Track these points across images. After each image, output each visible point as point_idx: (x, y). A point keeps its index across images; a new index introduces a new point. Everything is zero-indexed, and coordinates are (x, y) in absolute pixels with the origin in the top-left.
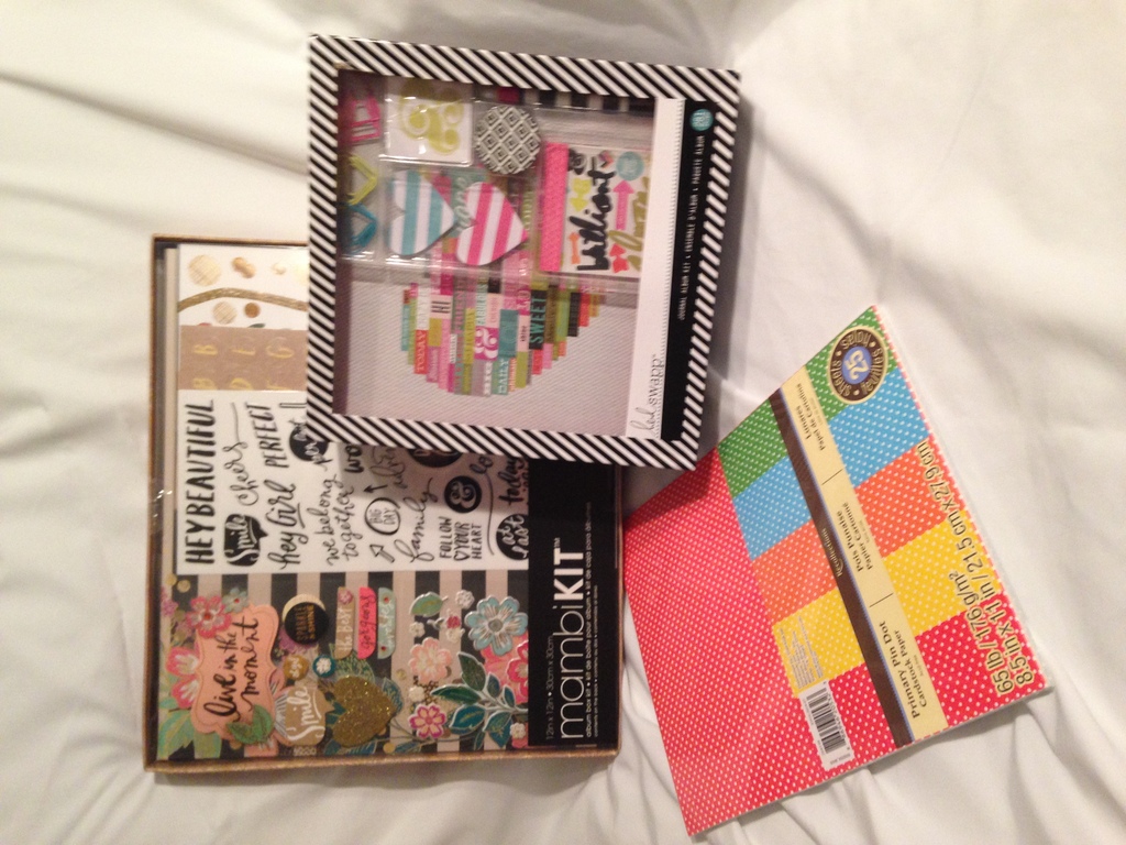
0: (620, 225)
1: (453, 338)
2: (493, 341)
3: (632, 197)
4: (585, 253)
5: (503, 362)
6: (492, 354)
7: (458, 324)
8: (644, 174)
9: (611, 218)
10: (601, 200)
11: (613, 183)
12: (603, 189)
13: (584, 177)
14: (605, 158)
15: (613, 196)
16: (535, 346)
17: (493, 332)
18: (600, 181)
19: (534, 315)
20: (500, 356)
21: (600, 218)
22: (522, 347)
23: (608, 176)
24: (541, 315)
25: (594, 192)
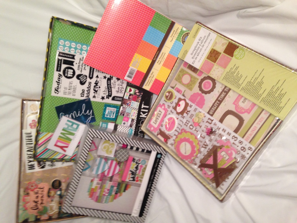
0: (139, 173)
1: (99, 190)
2: (108, 192)
3: (142, 168)
4: (131, 177)
5: (109, 196)
6: (107, 194)
7: (101, 187)
8: (146, 164)
9: (138, 171)
10: (137, 168)
11: (140, 165)
12: (138, 166)
13: (135, 163)
14: (139, 160)
15: (139, 167)
16: (116, 193)
17: (108, 190)
18: (137, 164)
19: (118, 187)
20: (108, 195)
21: (136, 171)
22: (113, 193)
23: (139, 164)
24: (119, 187)
25: (136, 166)
